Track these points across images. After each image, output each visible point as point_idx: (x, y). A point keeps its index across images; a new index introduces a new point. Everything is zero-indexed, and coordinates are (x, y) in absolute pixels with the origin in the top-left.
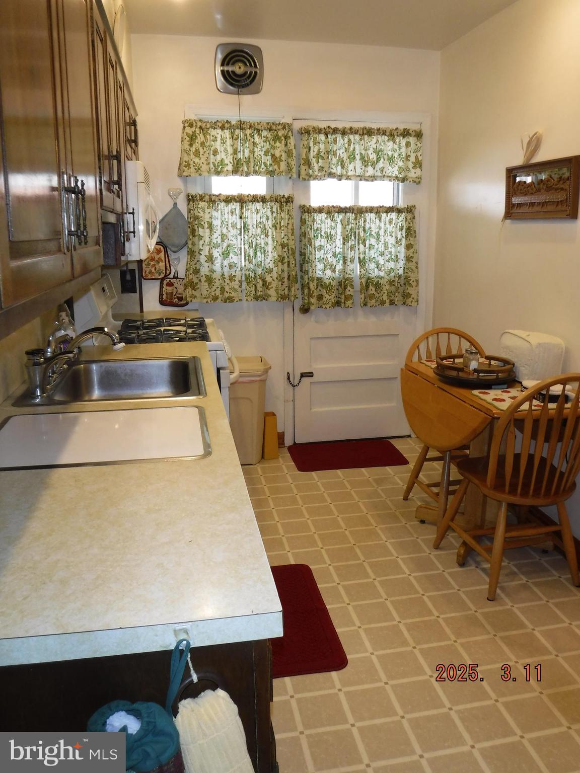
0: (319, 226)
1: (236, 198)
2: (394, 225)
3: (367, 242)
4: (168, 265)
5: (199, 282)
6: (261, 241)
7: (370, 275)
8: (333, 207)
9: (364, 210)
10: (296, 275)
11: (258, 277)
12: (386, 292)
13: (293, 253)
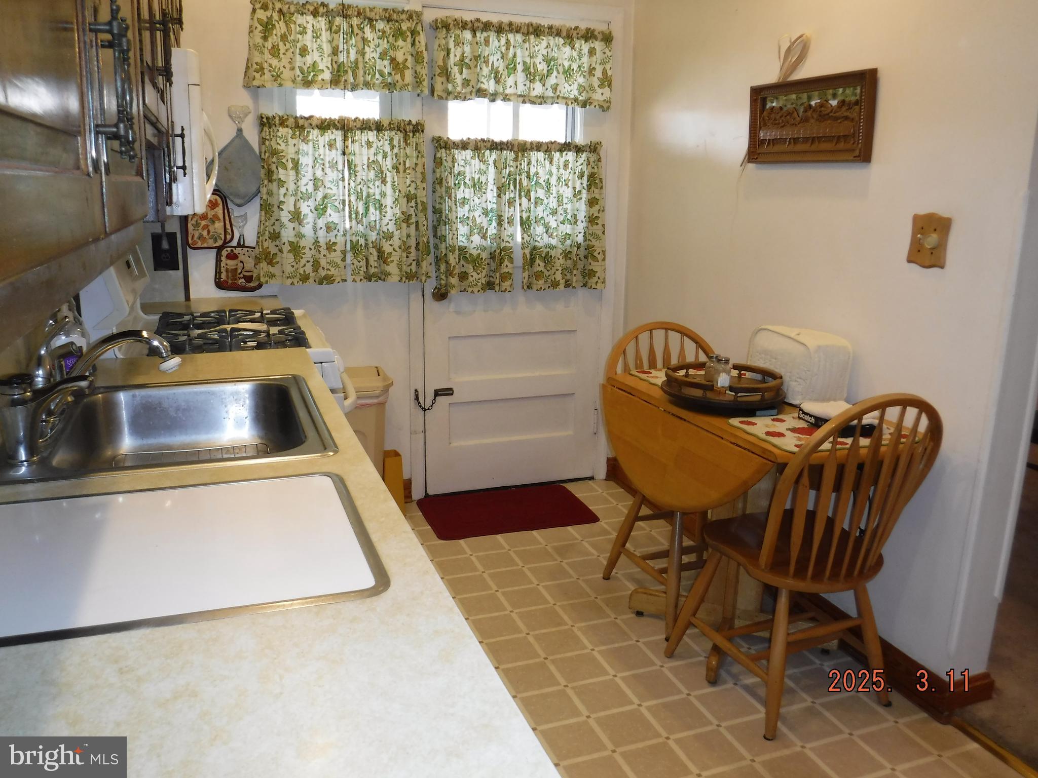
0: (462, 169)
1: (336, 123)
2: (570, 170)
3: (532, 194)
4: (228, 226)
5: (279, 253)
6: (376, 191)
7: (537, 243)
8: (483, 140)
9: (528, 146)
10: (428, 242)
11: (371, 245)
12: (560, 269)
13: (425, 209)
